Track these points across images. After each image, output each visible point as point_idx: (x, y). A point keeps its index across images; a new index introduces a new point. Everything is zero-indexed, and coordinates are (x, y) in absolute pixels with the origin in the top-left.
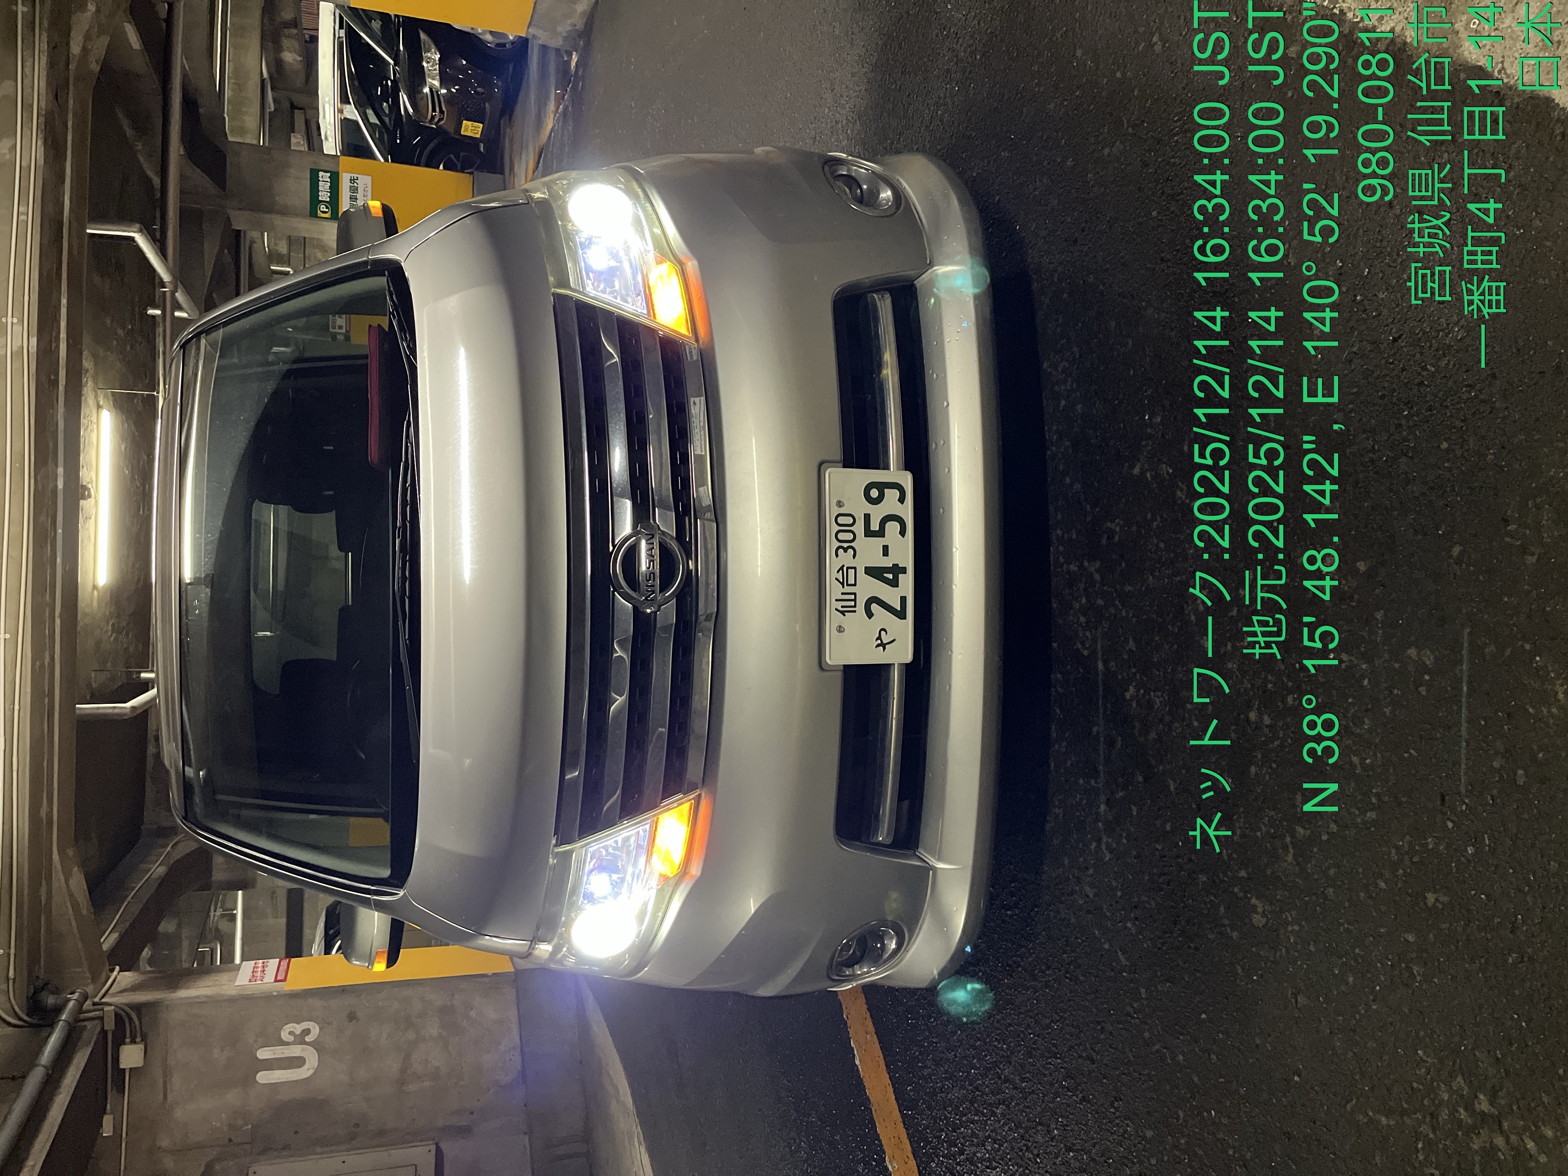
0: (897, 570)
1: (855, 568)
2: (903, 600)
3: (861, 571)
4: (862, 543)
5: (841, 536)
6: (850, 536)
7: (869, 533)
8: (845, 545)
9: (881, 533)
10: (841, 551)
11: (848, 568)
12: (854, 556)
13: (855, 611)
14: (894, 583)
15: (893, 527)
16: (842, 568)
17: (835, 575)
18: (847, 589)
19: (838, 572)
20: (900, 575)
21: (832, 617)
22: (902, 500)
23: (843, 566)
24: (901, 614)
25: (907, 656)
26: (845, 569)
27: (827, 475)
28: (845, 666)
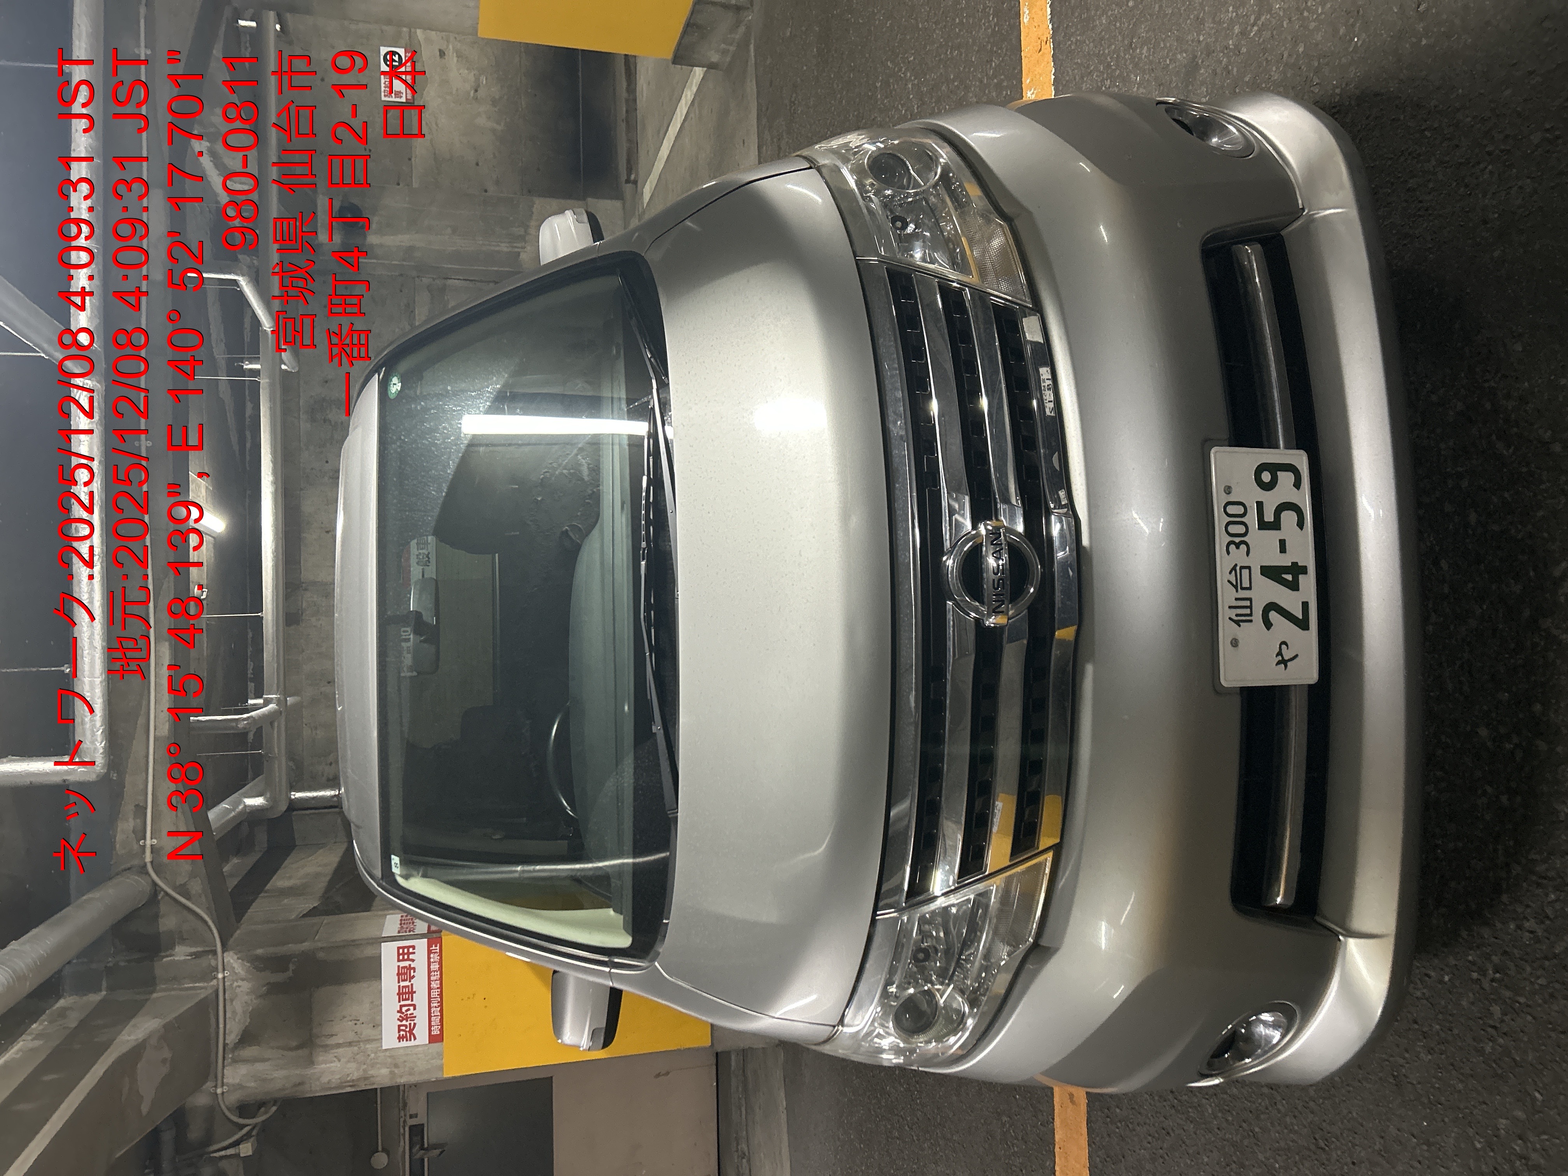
0: (1298, 570)
1: (1249, 568)
2: (1305, 605)
3: (1256, 571)
4: (1256, 536)
5: (1233, 529)
6: (1241, 529)
7: (1263, 525)
8: (1237, 540)
9: (1276, 525)
10: (1233, 547)
11: (1241, 568)
12: (1248, 553)
13: (1251, 621)
14: (1294, 586)
15: (1289, 518)
16: (1234, 568)
17: (1228, 576)
18: (1243, 594)
19: (1230, 573)
20: (1300, 576)
21: (1226, 630)
22: (1297, 484)
23: (1236, 565)
24: (1303, 624)
25: (1311, 675)
26: (1238, 568)
27: (1212, 455)
28: (1242, 689)
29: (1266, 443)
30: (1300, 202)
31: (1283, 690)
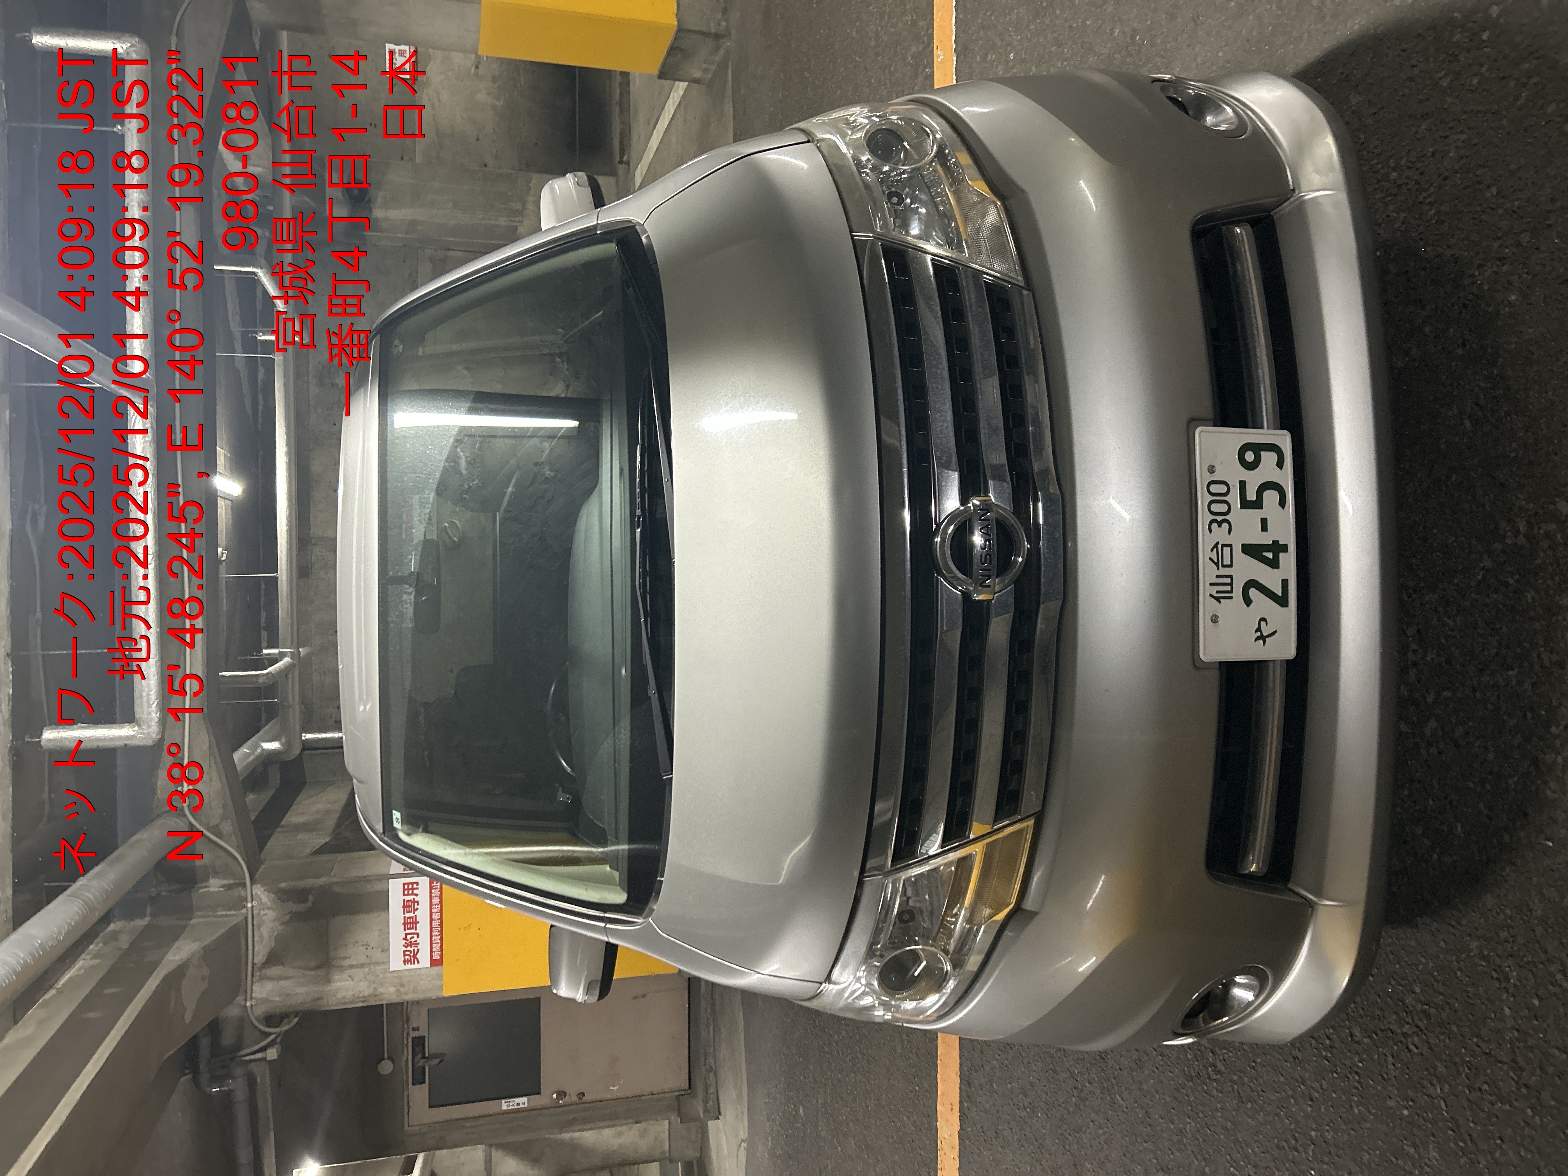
0: (1278, 548)
1: (1230, 546)
2: (1285, 583)
3: (1237, 549)
4: (1238, 515)
5: (1215, 508)
6: (1223, 508)
7: (1245, 504)
8: (1220, 518)
9: (1258, 504)
10: (1215, 525)
11: (1223, 546)
12: (1230, 532)
13: (1231, 598)
14: (1274, 564)
15: (1271, 497)
16: (1216, 546)
17: (1209, 554)
18: (1223, 571)
19: (1212, 550)
20: (1281, 554)
21: (1206, 606)
22: (1280, 464)
23: (1218, 543)
24: (1282, 601)
25: (1290, 651)
26: (1220, 546)
27: (1197, 435)
28: (1220, 663)
29: (1251, 424)
30: (1291, 183)
31: (1261, 665)
